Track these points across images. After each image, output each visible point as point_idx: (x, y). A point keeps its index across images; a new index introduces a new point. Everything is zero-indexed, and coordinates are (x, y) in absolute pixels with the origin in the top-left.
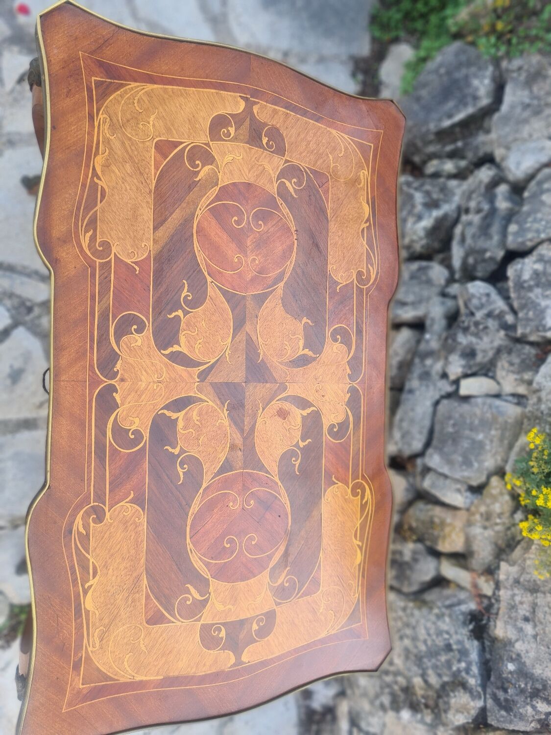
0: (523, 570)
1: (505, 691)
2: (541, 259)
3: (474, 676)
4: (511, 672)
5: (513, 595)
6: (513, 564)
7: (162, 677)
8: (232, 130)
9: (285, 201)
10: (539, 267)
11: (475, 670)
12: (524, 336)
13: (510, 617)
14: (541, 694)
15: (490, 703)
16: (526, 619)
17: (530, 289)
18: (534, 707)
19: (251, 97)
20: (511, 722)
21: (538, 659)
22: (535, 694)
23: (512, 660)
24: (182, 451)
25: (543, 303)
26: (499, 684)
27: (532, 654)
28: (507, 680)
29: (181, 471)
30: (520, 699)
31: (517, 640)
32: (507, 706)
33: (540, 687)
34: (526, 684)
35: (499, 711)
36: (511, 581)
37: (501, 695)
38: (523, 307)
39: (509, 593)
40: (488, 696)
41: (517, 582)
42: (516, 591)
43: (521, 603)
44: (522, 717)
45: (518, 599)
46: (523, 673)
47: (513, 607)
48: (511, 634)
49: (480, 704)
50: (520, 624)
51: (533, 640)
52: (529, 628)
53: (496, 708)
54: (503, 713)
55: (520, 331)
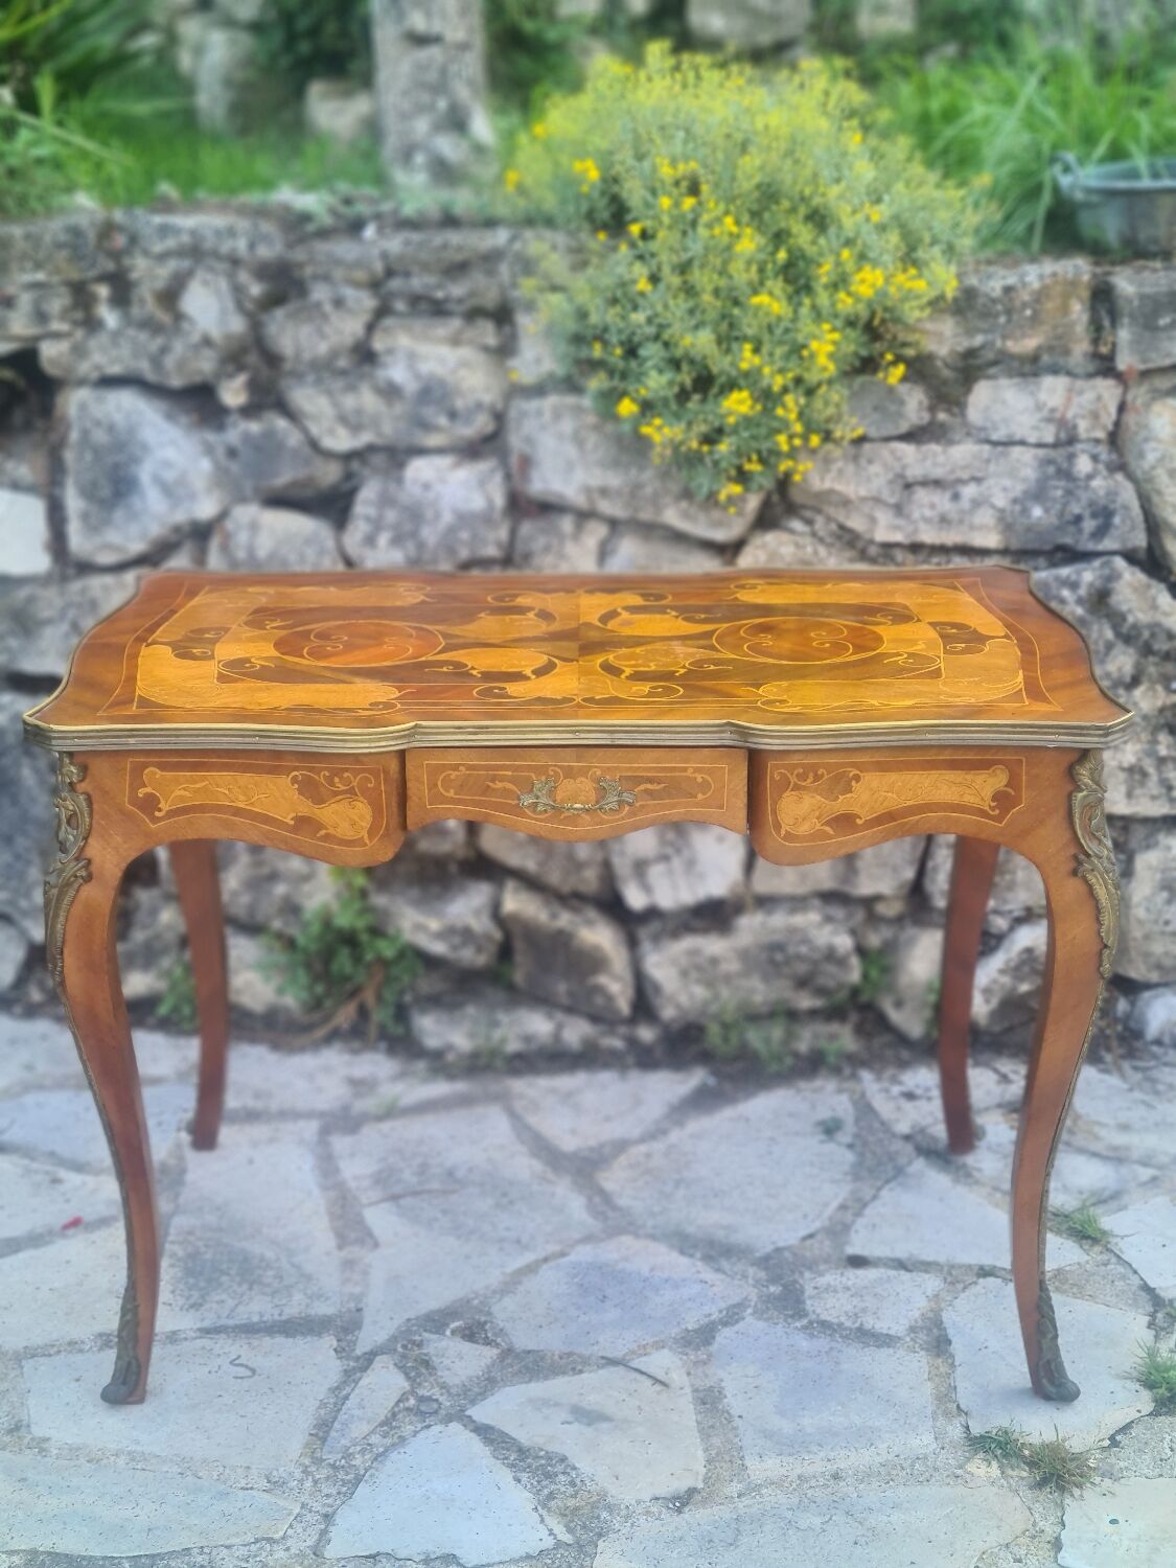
0: (877, 500)
1: (1078, 519)
2: (370, 541)
3: (1079, 573)
4: (1047, 511)
5: (927, 520)
6: (873, 520)
7: (1021, 672)
8: (195, 651)
9: (296, 627)
10: (383, 539)
11: (1065, 571)
12: (499, 545)
13: (961, 522)
14: (1065, 465)
15: (1108, 544)
16: (956, 497)
17: (421, 546)
18: (1090, 477)
19: (146, 641)
20: (1126, 508)
21: (1012, 473)
22: (1066, 474)
23: (1025, 511)
24: (684, 667)
25: (447, 518)
26: (1072, 529)
27: (1007, 482)
28: (1061, 515)
29: (712, 667)
30: (1084, 496)
31: (993, 506)
32: (1105, 515)
33: (1051, 470)
34: (1056, 488)
35: (1117, 528)
36: (901, 522)
37: (1089, 525)
38: (451, 551)
39: (922, 526)
40: (1101, 547)
41: (898, 509)
42: (916, 515)
43: (932, 506)
44: (1112, 494)
45: (928, 513)
46: (1038, 494)
47: (944, 521)
48: (985, 517)
49: (1120, 563)
50: (965, 504)
51: (986, 484)
52: (969, 491)
53: (1114, 532)
54: (1117, 520)
55: (491, 551)
